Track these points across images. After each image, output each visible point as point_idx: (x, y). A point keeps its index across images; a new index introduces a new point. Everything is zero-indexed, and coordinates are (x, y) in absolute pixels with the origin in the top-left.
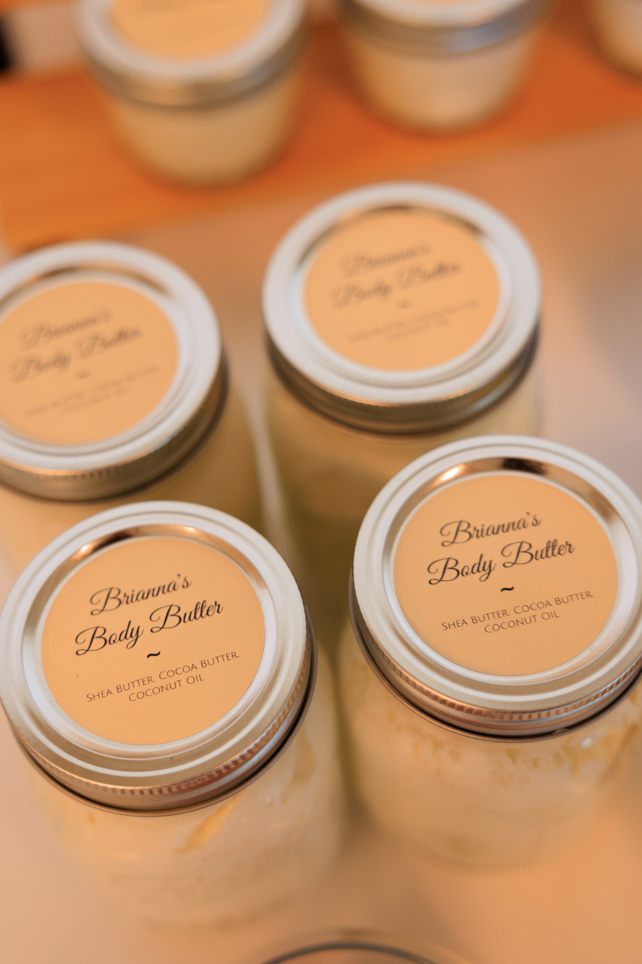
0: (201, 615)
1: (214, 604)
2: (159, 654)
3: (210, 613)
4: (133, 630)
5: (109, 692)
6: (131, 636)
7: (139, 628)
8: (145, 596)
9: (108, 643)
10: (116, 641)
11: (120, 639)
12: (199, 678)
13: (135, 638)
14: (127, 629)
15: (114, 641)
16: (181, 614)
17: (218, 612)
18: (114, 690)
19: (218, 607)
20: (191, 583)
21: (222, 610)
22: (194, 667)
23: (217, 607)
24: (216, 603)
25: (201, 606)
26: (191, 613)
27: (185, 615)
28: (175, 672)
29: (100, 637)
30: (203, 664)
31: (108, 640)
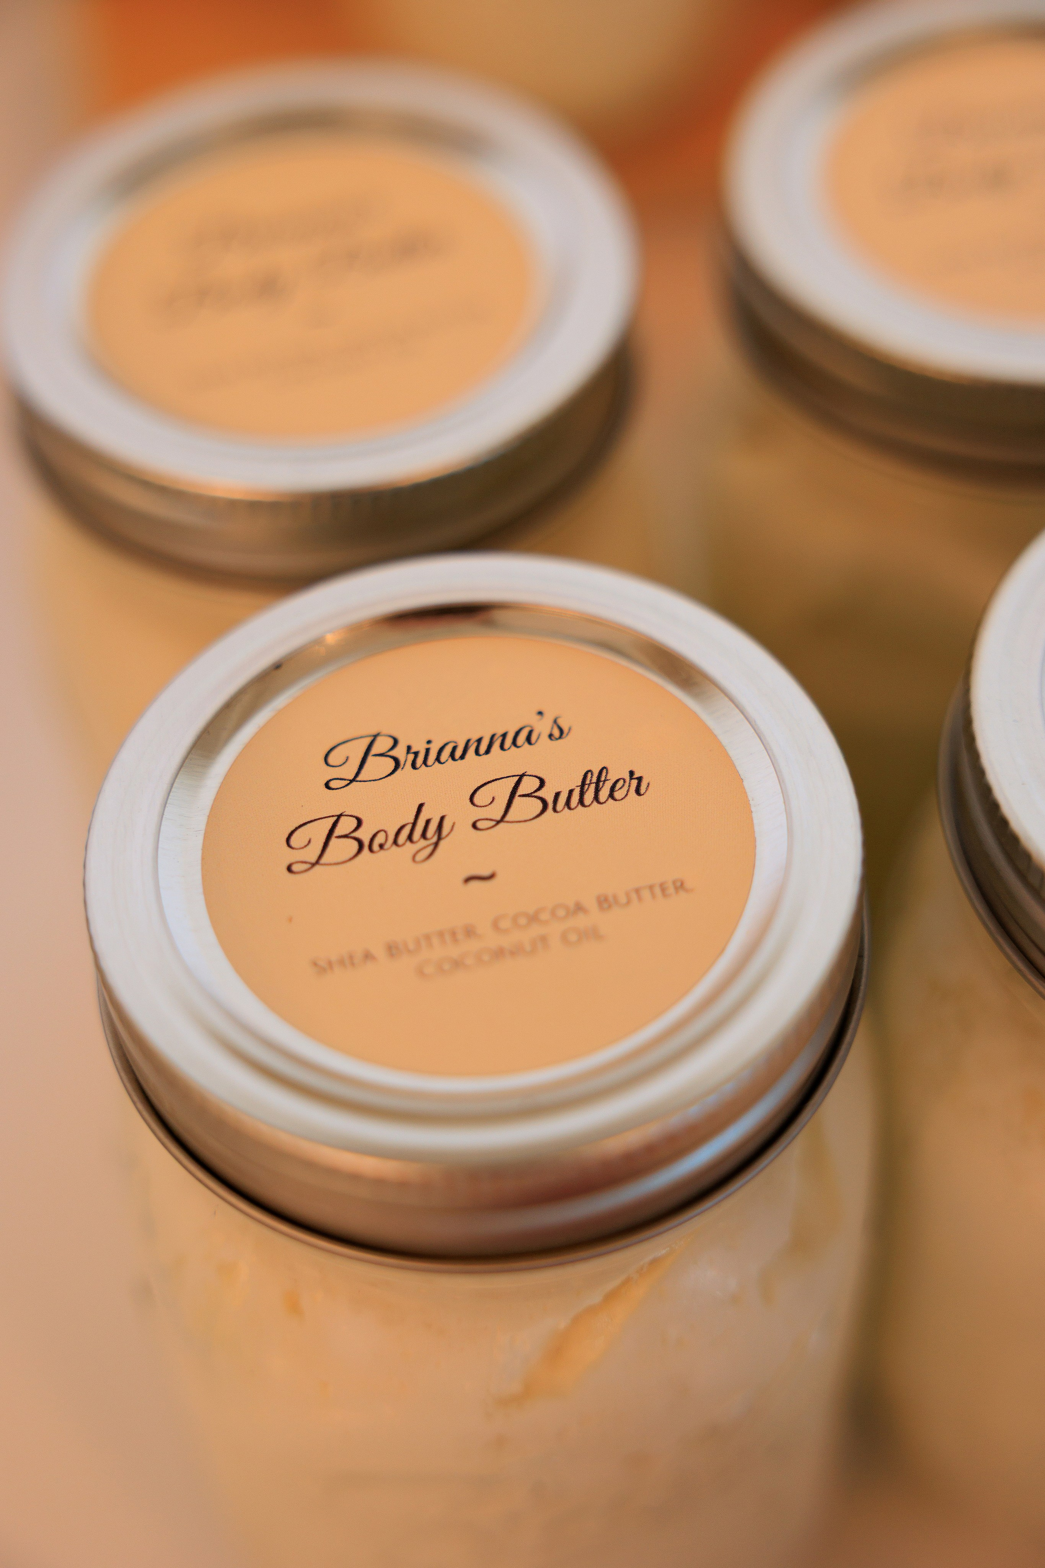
0: (596, 798)
1: (627, 778)
2: (492, 876)
3: (617, 795)
4: (428, 822)
5: (368, 956)
6: (424, 835)
7: (442, 819)
8: (458, 753)
9: (366, 849)
10: (386, 847)
11: (395, 842)
12: (594, 934)
13: (435, 839)
14: (412, 821)
15: (381, 846)
16: (547, 794)
17: (638, 792)
18: (379, 951)
19: (638, 784)
20: (570, 729)
21: (647, 789)
22: (579, 908)
23: (634, 783)
24: (632, 773)
25: (594, 780)
26: (571, 792)
27: (557, 795)
28: (533, 918)
29: (346, 836)
30: (604, 903)
31: (366, 843)
